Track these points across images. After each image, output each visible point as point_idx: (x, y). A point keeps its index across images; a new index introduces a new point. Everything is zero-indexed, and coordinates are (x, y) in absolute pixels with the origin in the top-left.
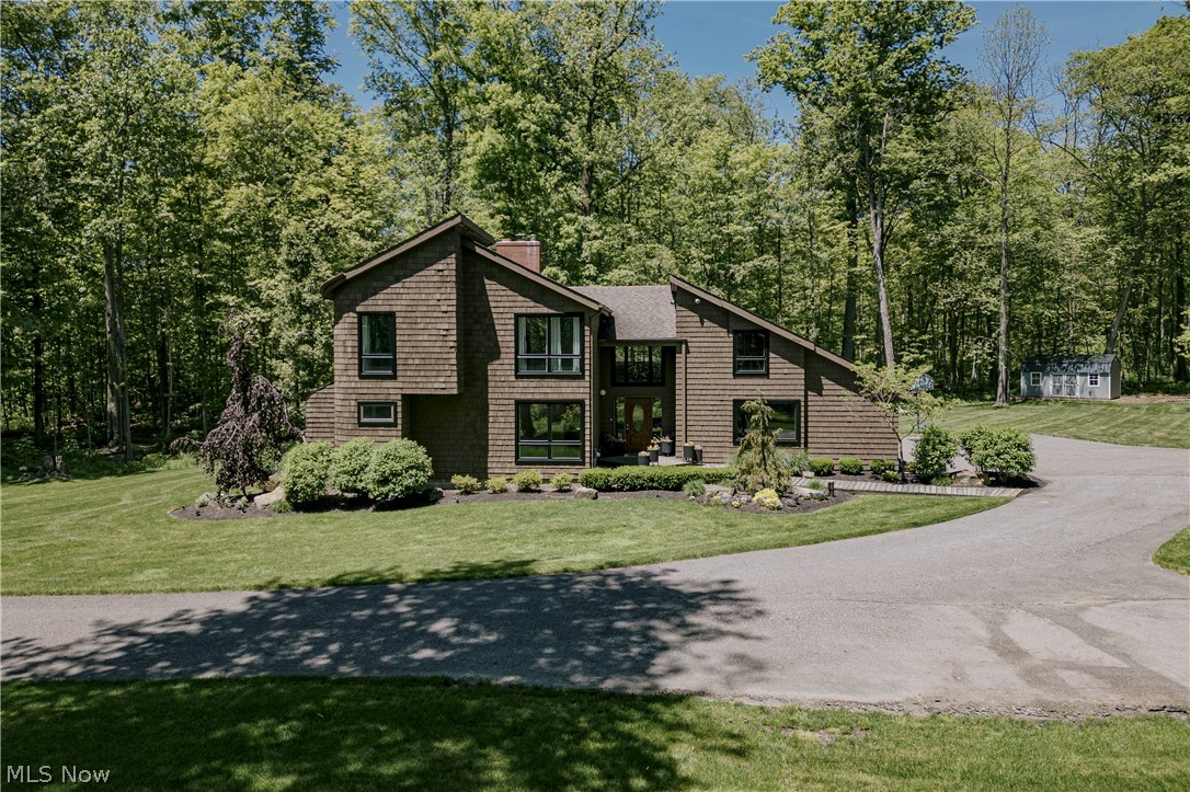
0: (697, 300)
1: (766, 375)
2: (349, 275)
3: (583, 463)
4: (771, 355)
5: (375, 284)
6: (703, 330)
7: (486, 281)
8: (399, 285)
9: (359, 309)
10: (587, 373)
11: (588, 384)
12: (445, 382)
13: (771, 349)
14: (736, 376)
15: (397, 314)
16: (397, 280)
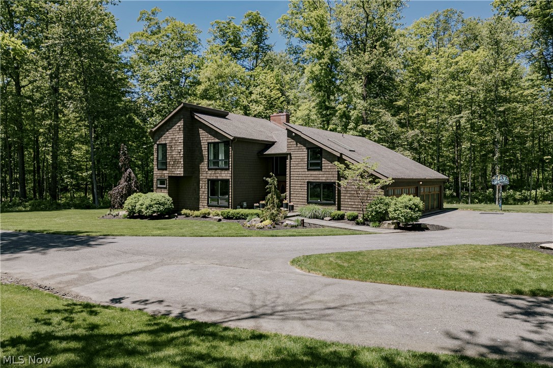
0: (294, 134)
1: (321, 170)
2: (154, 130)
3: (229, 207)
4: (323, 159)
5: (161, 133)
6: (297, 148)
7: (200, 130)
8: (168, 133)
9: (158, 143)
10: (230, 167)
11: (230, 172)
12: (180, 171)
13: (323, 156)
14: (308, 170)
15: (167, 144)
16: (167, 131)
